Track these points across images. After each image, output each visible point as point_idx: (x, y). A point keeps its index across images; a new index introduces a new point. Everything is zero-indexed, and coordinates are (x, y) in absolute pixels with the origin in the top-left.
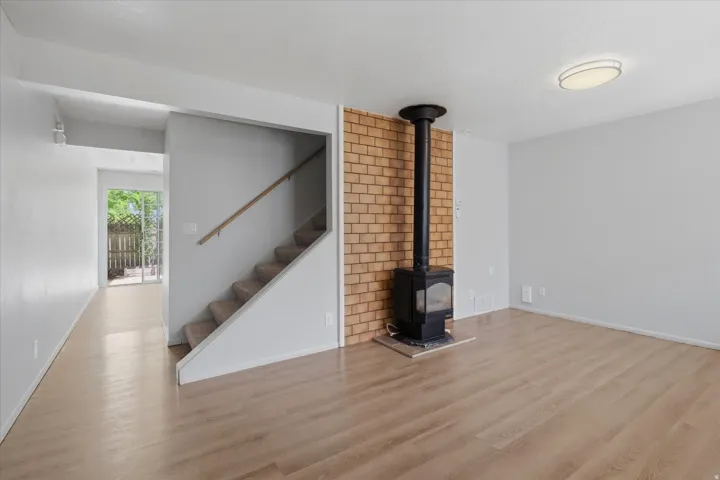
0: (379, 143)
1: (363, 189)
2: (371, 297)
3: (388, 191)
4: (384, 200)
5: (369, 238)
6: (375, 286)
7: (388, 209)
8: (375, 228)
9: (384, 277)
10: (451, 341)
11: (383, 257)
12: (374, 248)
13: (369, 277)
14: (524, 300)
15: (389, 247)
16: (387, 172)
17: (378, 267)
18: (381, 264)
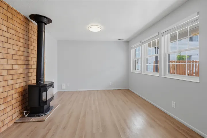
0: (18, 25)
1: (9, 46)
2: (14, 101)
3: (22, 49)
4: (20, 53)
5: (12, 72)
6: (16, 95)
7: (22, 58)
8: (16, 67)
9: (20, 90)
10: (53, 108)
11: (19, 81)
12: (16, 77)
13: (13, 92)
14: (63, 88)
15: (22, 76)
16: (22, 40)
17: (17, 86)
18: (19, 84)
